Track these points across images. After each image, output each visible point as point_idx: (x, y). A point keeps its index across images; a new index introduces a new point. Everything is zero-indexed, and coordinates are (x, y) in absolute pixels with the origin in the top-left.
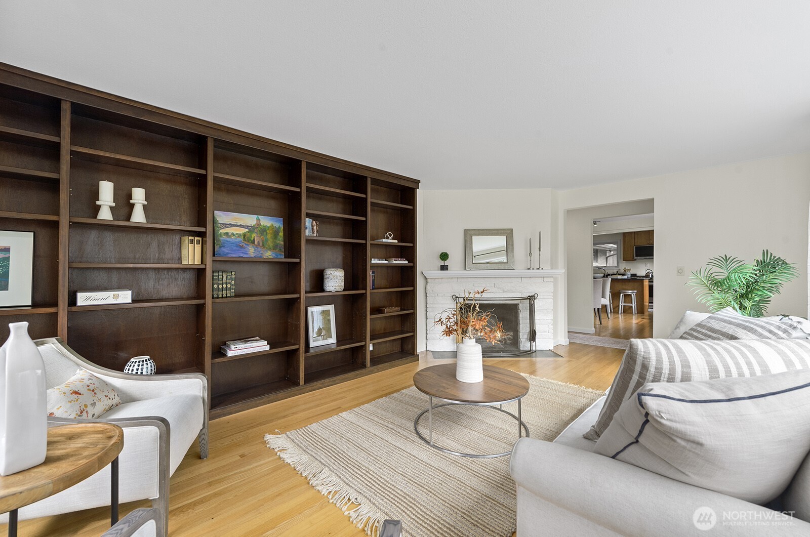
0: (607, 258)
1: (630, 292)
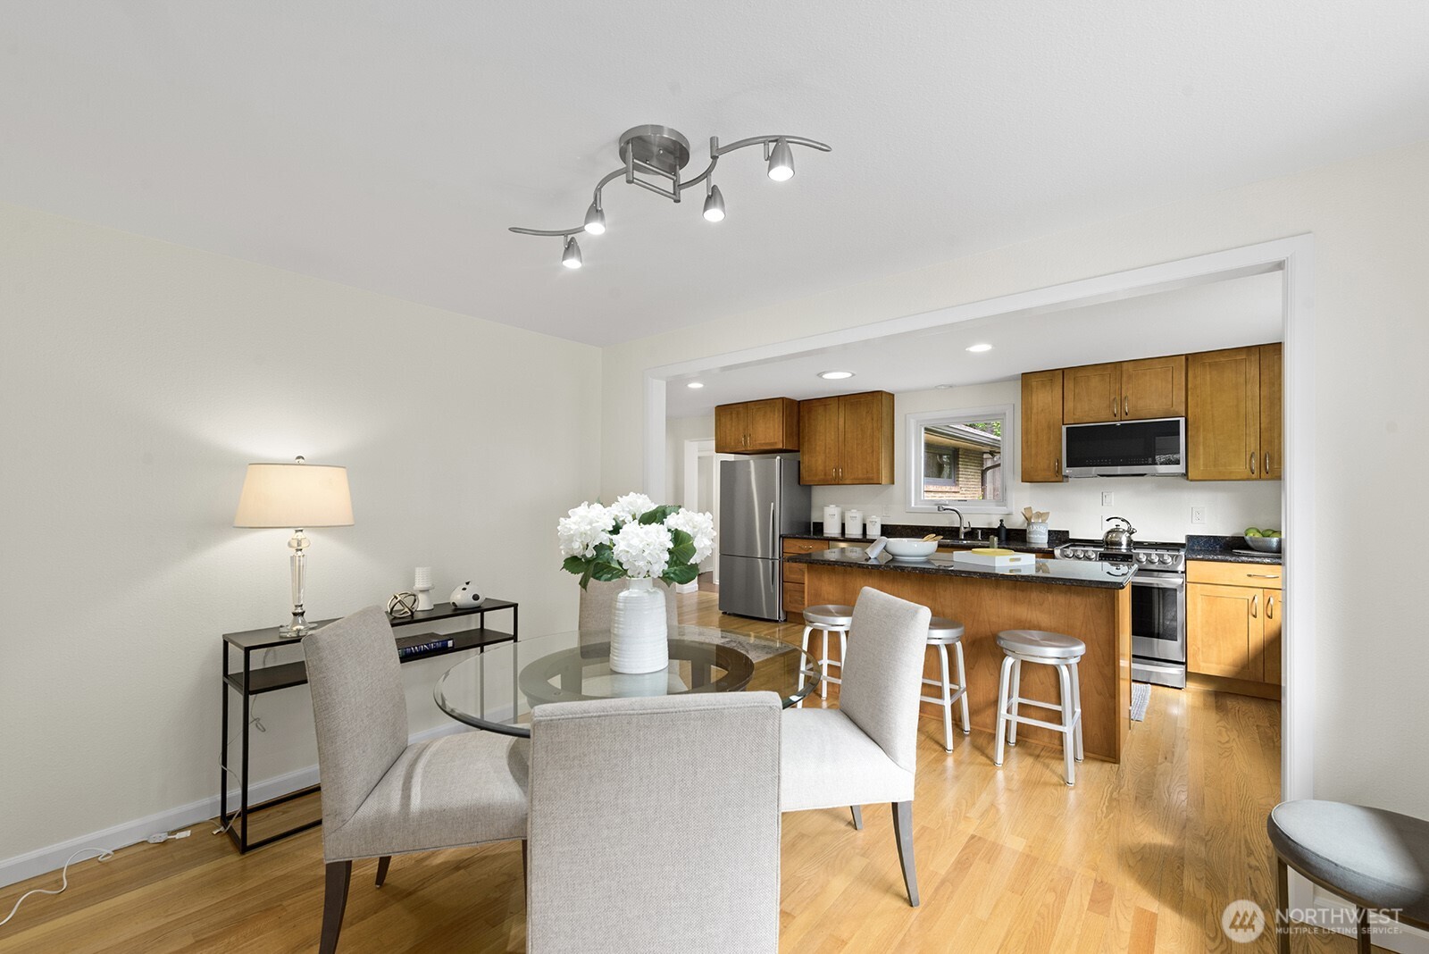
0: (983, 473)
1: (1049, 654)
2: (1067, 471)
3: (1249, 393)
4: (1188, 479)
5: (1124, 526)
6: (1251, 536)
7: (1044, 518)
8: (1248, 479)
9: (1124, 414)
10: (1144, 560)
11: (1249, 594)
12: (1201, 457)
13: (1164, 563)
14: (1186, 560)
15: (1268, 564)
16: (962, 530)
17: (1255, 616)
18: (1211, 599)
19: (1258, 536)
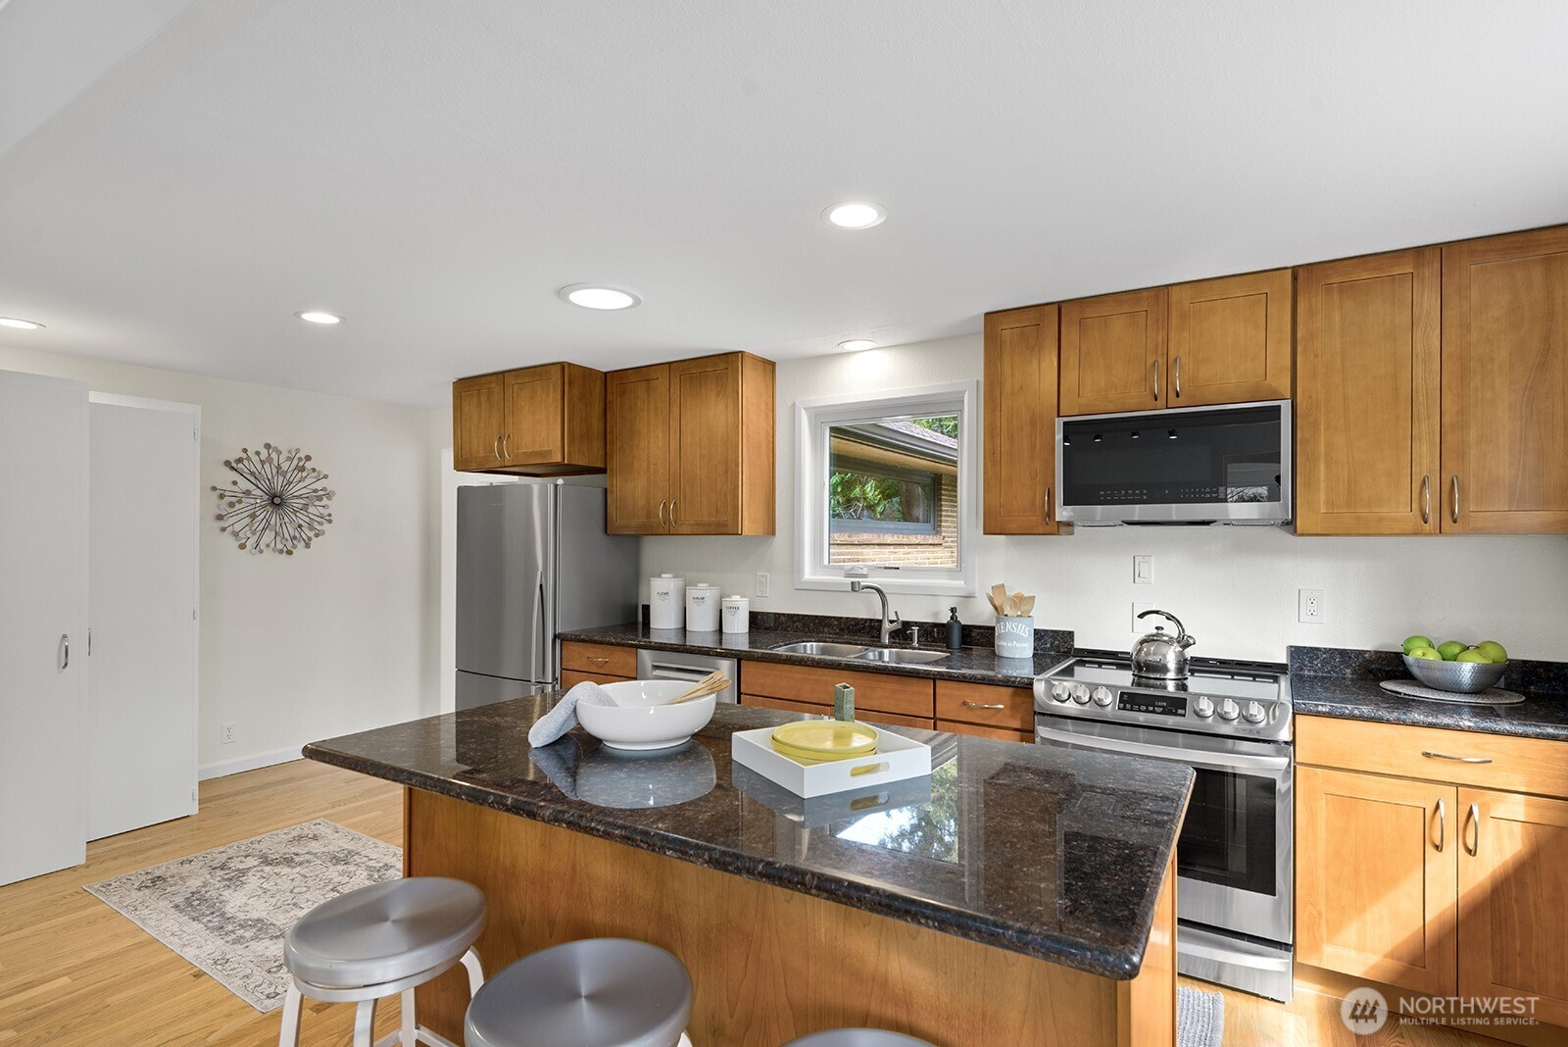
2: (1063, 513)
3: (1418, 347)
4: (1295, 532)
5: (1171, 630)
6: (1419, 656)
7: (1024, 608)
8: (1415, 534)
9: (1172, 394)
10: (1209, 712)
11: (1425, 797)
12: (1322, 485)
13: (1249, 720)
14: (1294, 714)
15: (1469, 730)
16: (887, 626)
17: (1437, 848)
18: (1348, 803)
19: (1432, 656)
